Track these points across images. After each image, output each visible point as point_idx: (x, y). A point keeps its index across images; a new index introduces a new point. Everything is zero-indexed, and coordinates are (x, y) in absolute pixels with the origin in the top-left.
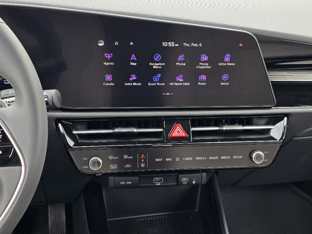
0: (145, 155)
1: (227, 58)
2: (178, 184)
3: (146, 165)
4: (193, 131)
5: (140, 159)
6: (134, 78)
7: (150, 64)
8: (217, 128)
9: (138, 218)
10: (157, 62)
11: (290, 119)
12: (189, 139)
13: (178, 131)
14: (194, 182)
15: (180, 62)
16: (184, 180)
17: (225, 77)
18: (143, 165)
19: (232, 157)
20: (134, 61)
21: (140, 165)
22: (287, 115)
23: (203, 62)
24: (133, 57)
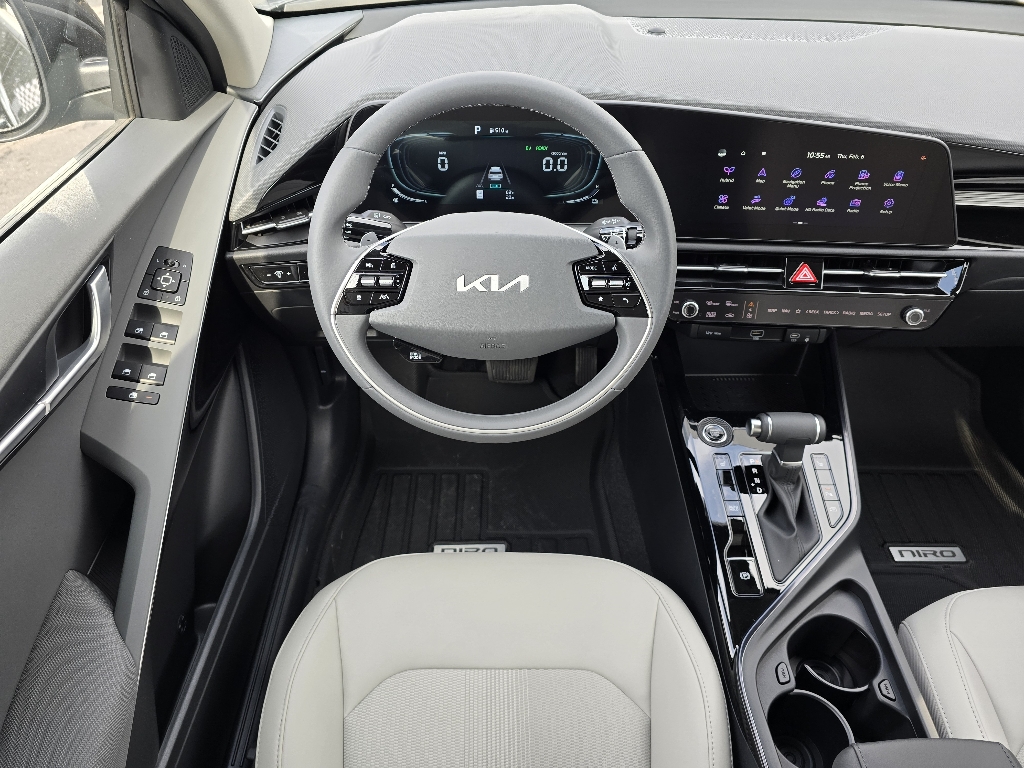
0: (755, 304)
1: (899, 176)
2: (783, 341)
3: (753, 316)
4: (825, 274)
5: (748, 308)
6: (757, 201)
7: (784, 182)
8: (862, 273)
9: (715, 378)
10: (795, 180)
11: (973, 265)
12: (818, 285)
13: (805, 274)
14: (807, 340)
15: (828, 180)
16: (794, 336)
17: (889, 202)
18: (749, 316)
19: (876, 314)
20: (762, 178)
21: (746, 315)
22: (969, 259)
23: (861, 181)
24: (763, 172)
